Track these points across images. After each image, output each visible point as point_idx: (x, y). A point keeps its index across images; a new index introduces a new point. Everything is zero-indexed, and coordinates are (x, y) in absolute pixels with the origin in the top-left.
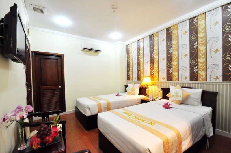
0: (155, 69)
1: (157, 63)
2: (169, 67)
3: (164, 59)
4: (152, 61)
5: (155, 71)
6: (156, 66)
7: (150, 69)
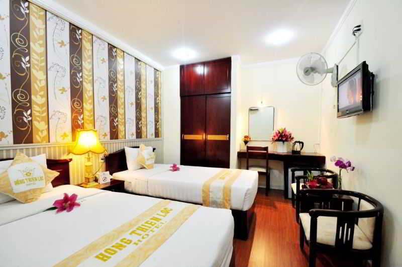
0: (86, 113)
1: (90, 101)
2: (113, 116)
5: (86, 117)
6: (87, 106)
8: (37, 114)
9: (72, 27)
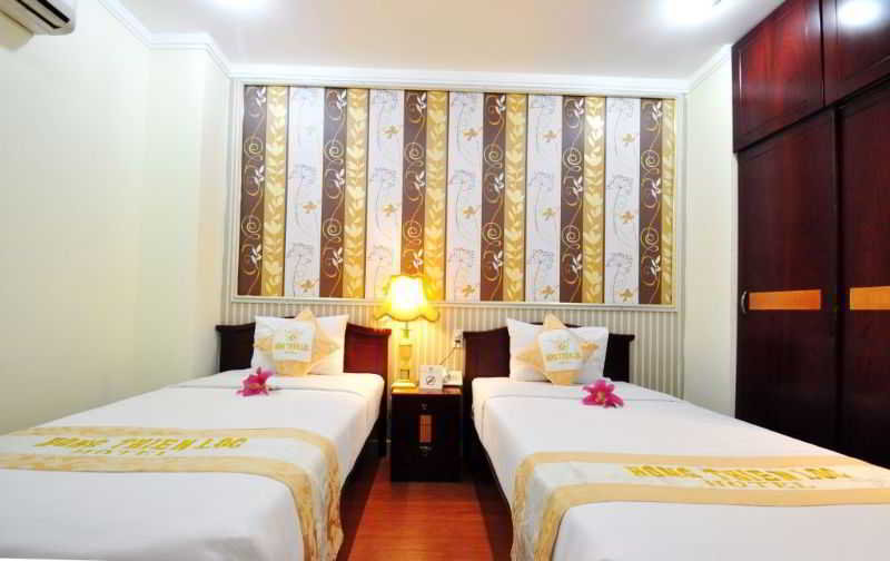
0: (429, 246)
1: (438, 222)
2: (492, 247)
3: (470, 211)
4: (413, 210)
5: (428, 254)
6: (432, 232)
7: (404, 243)
8: (351, 253)
9: (409, 94)
